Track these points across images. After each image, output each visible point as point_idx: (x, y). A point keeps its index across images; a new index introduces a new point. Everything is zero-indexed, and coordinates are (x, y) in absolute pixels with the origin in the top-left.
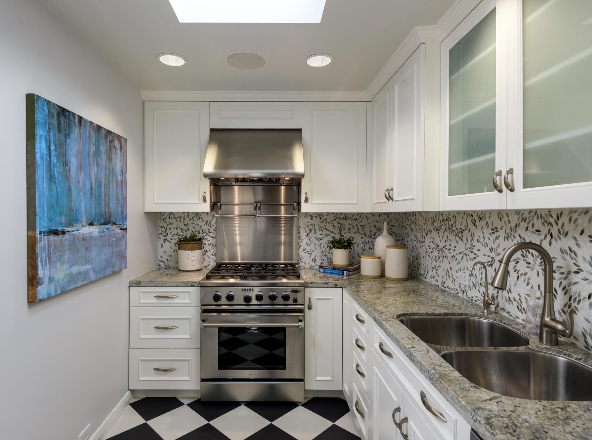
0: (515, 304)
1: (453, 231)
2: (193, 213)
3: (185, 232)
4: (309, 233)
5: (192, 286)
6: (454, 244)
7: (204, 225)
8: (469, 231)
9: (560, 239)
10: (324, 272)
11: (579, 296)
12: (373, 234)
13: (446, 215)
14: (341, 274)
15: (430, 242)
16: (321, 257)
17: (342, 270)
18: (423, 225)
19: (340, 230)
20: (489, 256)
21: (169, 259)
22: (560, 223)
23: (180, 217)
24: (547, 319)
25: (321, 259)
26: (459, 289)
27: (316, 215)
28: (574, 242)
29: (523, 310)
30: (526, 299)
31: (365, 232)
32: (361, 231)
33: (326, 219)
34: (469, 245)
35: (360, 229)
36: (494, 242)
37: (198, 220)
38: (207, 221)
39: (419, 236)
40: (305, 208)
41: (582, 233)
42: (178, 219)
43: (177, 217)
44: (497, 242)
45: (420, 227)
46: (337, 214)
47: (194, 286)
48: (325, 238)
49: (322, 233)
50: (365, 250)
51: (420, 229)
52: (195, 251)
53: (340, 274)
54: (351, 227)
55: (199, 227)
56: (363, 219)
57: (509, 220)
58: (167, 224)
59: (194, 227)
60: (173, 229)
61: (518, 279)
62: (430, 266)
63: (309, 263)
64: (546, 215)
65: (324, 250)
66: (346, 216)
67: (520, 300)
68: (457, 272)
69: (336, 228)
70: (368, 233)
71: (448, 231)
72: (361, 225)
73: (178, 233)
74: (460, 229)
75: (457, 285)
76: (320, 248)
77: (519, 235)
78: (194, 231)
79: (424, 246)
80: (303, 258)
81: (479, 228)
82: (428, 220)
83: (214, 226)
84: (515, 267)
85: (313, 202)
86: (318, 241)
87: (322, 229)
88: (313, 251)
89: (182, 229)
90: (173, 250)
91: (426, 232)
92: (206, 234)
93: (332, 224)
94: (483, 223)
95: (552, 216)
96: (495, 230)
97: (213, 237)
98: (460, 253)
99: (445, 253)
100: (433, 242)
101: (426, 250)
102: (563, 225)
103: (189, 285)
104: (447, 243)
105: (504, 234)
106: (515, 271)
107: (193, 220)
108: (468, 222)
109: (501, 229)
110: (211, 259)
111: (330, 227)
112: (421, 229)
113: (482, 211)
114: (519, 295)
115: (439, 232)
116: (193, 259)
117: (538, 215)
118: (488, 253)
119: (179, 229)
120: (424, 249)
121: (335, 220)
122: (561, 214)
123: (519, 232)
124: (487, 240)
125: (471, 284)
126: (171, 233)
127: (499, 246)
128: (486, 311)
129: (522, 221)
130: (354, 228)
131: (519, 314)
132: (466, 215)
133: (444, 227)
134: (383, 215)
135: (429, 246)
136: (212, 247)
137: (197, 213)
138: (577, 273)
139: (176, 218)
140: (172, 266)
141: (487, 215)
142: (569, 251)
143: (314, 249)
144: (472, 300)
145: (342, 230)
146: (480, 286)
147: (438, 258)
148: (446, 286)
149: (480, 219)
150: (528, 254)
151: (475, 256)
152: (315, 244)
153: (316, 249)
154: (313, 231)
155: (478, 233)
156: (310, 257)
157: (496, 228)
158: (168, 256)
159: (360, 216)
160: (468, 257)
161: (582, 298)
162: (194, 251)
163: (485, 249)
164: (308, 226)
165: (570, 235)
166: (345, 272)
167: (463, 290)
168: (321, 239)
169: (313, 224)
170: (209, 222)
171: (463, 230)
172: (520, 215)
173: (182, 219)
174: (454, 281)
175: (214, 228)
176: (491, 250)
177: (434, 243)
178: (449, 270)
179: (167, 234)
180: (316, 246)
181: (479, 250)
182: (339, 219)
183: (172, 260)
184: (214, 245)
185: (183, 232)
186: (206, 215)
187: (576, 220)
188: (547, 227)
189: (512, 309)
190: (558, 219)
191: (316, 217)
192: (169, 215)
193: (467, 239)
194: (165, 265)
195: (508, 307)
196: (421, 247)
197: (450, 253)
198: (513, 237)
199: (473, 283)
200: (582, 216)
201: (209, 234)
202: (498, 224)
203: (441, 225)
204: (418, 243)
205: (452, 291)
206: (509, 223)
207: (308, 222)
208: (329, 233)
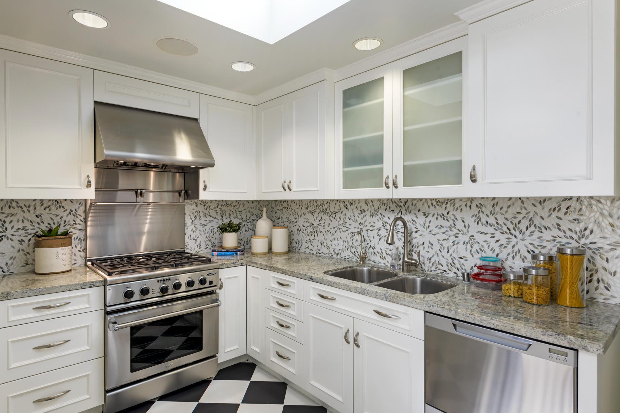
0: (379, 255)
1: (327, 213)
2: (50, 200)
3: (37, 225)
4: (194, 220)
5: (91, 287)
6: (328, 221)
7: (68, 215)
8: (342, 212)
9: (407, 214)
10: (218, 255)
11: (418, 244)
12: (248, 218)
13: (320, 202)
14: (235, 254)
15: (304, 222)
16: (206, 242)
17: (235, 251)
18: (296, 209)
19: (222, 216)
20: (358, 228)
21: (10, 262)
22: (407, 206)
23: (28, 205)
24: (406, 259)
25: (206, 244)
26: (333, 253)
27: (201, 203)
28: (415, 216)
29: (384, 258)
30: (386, 251)
31: (242, 217)
32: (239, 217)
33: (210, 206)
34: (341, 222)
35: (238, 214)
36: (362, 219)
37: (57, 209)
38: (72, 211)
39: (292, 218)
40: (203, 195)
41: (419, 211)
42: (25, 209)
43: (23, 206)
44: (364, 219)
45: (293, 211)
46: (219, 201)
47: (94, 286)
48: (209, 224)
49: (206, 219)
50: (242, 232)
51: (292, 213)
52: (66, 247)
53: (233, 255)
54: (231, 213)
55: (59, 217)
56: (240, 206)
57: (373, 205)
58: (5, 215)
59: (51, 218)
60: (16, 223)
61: (380, 240)
62: (304, 240)
63: (194, 249)
64: (398, 201)
65: (208, 235)
66: (226, 203)
67: (382, 252)
68: (331, 241)
69: (219, 214)
70: (244, 218)
71: (322, 213)
72: (239, 211)
73: (25, 227)
74: (334, 211)
75: (332, 251)
76: (205, 233)
77: (381, 214)
78: (51, 222)
79: (297, 225)
80: (189, 245)
81: (350, 210)
82: (302, 205)
83: (81, 216)
84: (378, 233)
85: (210, 190)
86: (203, 227)
87: (207, 215)
88: (198, 237)
89: (31, 222)
90: (16, 250)
91: (300, 215)
92: (70, 226)
93: (215, 210)
94: (353, 207)
95: (401, 202)
96: (363, 211)
97: (80, 230)
98: (334, 228)
99: (319, 229)
100: (307, 222)
101: (299, 229)
102: (408, 207)
103: (87, 287)
104: (321, 222)
105: (370, 214)
106: (378, 235)
107: (50, 210)
108: (341, 206)
109: (368, 210)
110: (78, 256)
111: (213, 214)
112: (294, 213)
113: (353, 200)
114: (381, 249)
115: (313, 214)
116: (64, 257)
117: (393, 202)
118: (358, 226)
119: (26, 221)
120: (298, 227)
121: (218, 206)
122: (407, 201)
123: (380, 211)
124: (357, 218)
125: (344, 248)
126: (12, 227)
127: (366, 221)
128: (361, 263)
129: (382, 205)
130: (233, 214)
131: (381, 261)
132: (338, 202)
133: (318, 211)
134: (255, 202)
135: (303, 225)
136: (80, 241)
137: (56, 201)
138: (416, 232)
139: (21, 207)
140: (15, 272)
141: (357, 202)
142: (412, 221)
143: (199, 235)
144: (345, 258)
145: (224, 216)
146: (351, 248)
147: (312, 233)
148: (320, 252)
149: (351, 204)
150: (386, 224)
151: (347, 229)
152: (200, 231)
153: (201, 235)
154: (198, 218)
155: (349, 213)
156: (195, 243)
157: (364, 210)
158: (8, 259)
159: (238, 203)
160: (341, 230)
161: (419, 245)
162: (64, 248)
163: (355, 223)
164: (193, 213)
165: (412, 212)
166: (239, 253)
167: (337, 252)
168: (206, 225)
169: (198, 211)
170: (74, 211)
171: (337, 212)
172: (381, 202)
173: (32, 208)
174: (328, 247)
175: (82, 218)
176: (360, 224)
177: (309, 223)
178: (324, 240)
179: (6, 229)
180: (201, 232)
181: (350, 225)
182: (221, 206)
183: (15, 263)
184: (83, 238)
185: (33, 226)
186: (70, 203)
187: (416, 204)
188: (399, 209)
189: (377, 259)
190: (405, 203)
191: (201, 204)
192: (9, 204)
193: (340, 218)
194: (3, 271)
195: (373, 258)
196: (294, 226)
197: (324, 228)
198: (376, 215)
199: (346, 247)
200: (419, 202)
201: (74, 226)
202: (365, 207)
203: (315, 209)
204: (291, 224)
205: (327, 255)
206: (374, 206)
207: (193, 209)
208: (212, 219)
